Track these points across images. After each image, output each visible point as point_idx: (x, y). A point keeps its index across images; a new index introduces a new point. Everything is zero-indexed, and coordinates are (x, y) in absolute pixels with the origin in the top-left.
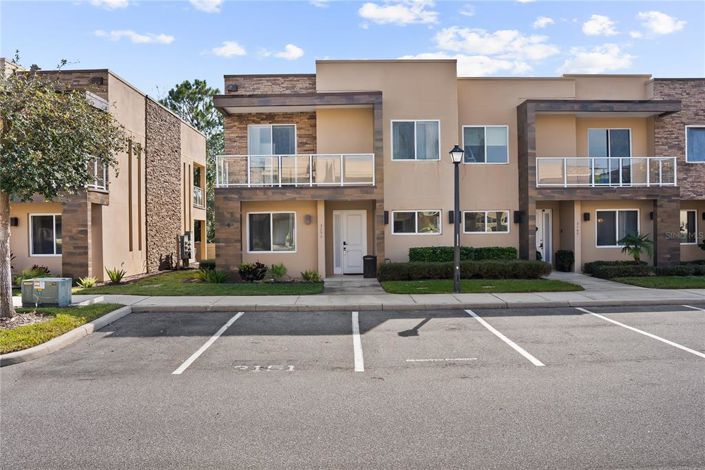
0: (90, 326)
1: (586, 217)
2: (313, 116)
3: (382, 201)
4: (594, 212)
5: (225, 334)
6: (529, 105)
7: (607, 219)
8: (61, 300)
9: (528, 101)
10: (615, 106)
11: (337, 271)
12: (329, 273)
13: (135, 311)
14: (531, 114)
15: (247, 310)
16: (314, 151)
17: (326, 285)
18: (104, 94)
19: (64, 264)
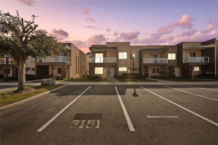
0: (49, 91)
1: (151, 69)
2: (106, 52)
3: (117, 65)
4: (152, 68)
5: (83, 95)
6: (142, 50)
7: (154, 69)
8: (50, 83)
9: (142, 49)
10: (157, 50)
11: (110, 77)
12: (108, 77)
13: (68, 86)
14: (143, 51)
15: (92, 86)
16: (106, 57)
17: (108, 80)
18: (71, 47)
19: (62, 76)
